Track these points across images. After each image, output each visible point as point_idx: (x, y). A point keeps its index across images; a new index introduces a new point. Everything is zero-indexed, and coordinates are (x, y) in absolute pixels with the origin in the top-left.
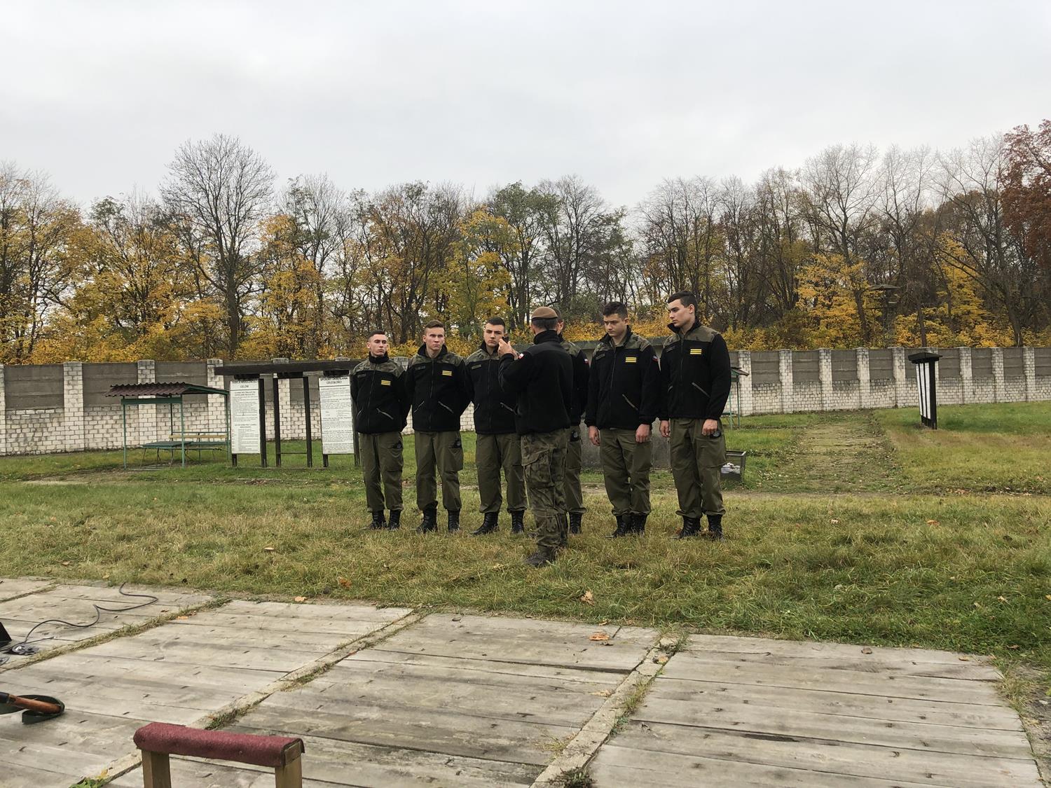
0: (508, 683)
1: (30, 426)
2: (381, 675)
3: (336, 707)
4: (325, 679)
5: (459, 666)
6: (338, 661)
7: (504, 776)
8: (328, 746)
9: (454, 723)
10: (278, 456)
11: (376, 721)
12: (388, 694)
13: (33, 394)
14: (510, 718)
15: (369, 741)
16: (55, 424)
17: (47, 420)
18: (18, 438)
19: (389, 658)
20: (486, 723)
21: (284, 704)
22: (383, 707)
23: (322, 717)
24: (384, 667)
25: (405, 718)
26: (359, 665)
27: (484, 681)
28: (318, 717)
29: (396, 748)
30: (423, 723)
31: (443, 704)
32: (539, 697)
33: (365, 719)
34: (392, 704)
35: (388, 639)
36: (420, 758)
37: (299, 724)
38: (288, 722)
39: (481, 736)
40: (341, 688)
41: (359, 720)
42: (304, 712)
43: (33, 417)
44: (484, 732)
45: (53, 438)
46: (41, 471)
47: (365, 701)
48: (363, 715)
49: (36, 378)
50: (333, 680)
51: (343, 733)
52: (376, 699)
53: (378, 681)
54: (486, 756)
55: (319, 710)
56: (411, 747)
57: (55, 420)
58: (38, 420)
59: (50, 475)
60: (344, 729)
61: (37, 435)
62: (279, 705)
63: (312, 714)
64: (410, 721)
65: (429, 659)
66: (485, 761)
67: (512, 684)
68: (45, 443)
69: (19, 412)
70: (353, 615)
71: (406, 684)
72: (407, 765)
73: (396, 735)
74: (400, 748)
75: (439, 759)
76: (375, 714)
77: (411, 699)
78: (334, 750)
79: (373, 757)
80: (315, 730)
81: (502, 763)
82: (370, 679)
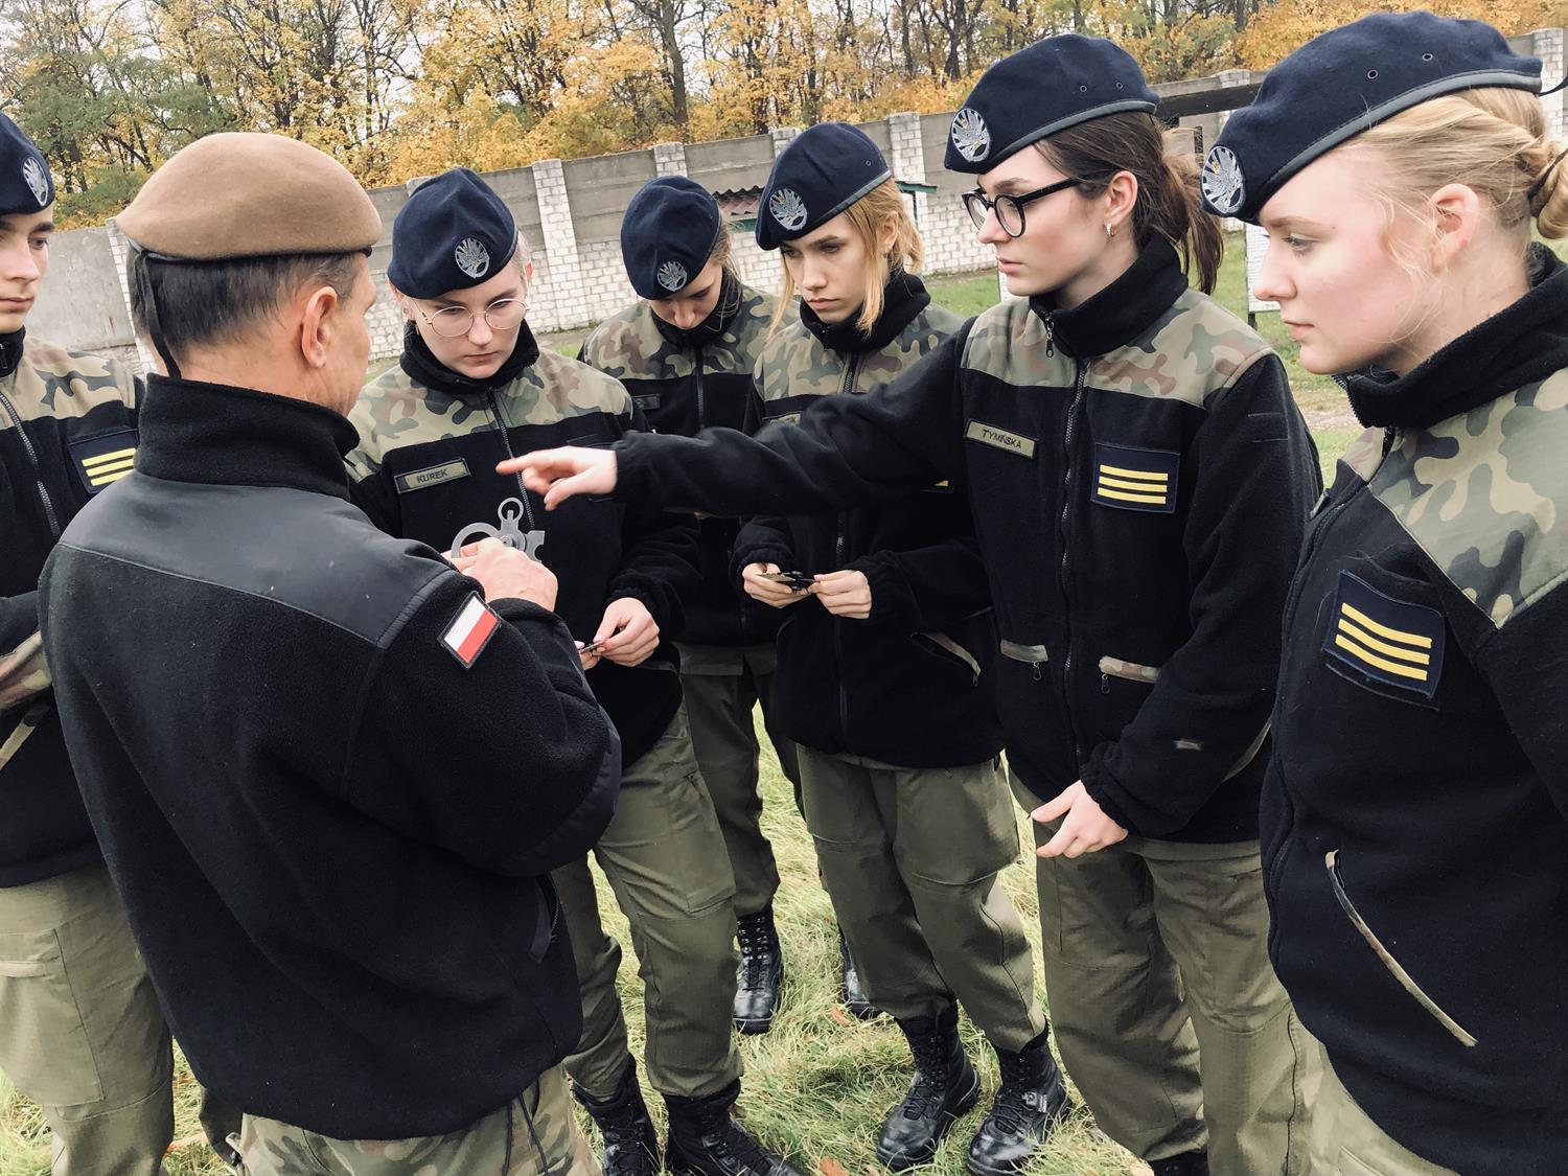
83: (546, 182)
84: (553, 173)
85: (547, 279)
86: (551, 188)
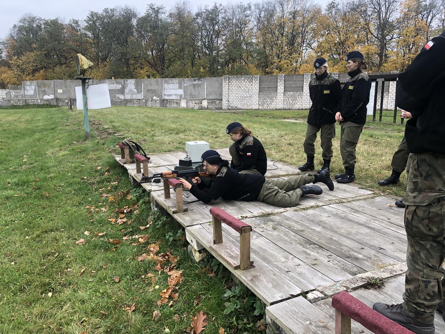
0: (387, 233)
1: (292, 98)
2: (336, 215)
3: (307, 222)
4: (313, 211)
5: (372, 221)
6: (324, 206)
7: (346, 269)
8: (292, 235)
9: (347, 242)
10: (381, 117)
11: (317, 232)
12: (332, 223)
13: (293, 86)
14: (373, 248)
15: (307, 238)
16: (300, 98)
17: (297, 96)
18: (287, 103)
19: (345, 210)
20: (361, 246)
21: (290, 215)
22: (324, 227)
23: (299, 224)
24: (340, 212)
25: (329, 234)
26: (330, 209)
27: (377, 229)
28: (298, 224)
29: (314, 244)
30: (334, 238)
31: (350, 233)
32: (396, 244)
33: (313, 230)
34: (329, 227)
35: (352, 202)
36: (320, 251)
37: (289, 224)
38: (286, 222)
39: (353, 251)
40: (316, 216)
41: (311, 229)
42: (294, 220)
43: (293, 95)
44: (356, 250)
45: (299, 103)
46: (290, 116)
47: (320, 223)
48: (314, 228)
49: (294, 80)
50: (315, 212)
51: (301, 232)
52: (325, 223)
53: (332, 217)
54: (346, 259)
55: (300, 221)
56: (320, 245)
57: (300, 97)
58: (294, 96)
59: (293, 118)
60: (302, 231)
61: (294, 102)
62: (288, 215)
63: (297, 222)
64: (330, 235)
65: (362, 214)
66: (344, 261)
67: (388, 234)
68: (296, 105)
69: (288, 93)
70: (346, 189)
71: (342, 221)
72: (313, 251)
73: (319, 239)
74: (316, 244)
75: (327, 253)
76: (319, 229)
77: (338, 228)
78: (292, 237)
79: (303, 244)
80: (292, 228)
81: (351, 264)
82: (330, 215)
83: (306, 78)
84: (308, 76)
85: (302, 98)
86: (307, 79)
